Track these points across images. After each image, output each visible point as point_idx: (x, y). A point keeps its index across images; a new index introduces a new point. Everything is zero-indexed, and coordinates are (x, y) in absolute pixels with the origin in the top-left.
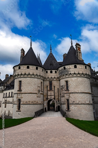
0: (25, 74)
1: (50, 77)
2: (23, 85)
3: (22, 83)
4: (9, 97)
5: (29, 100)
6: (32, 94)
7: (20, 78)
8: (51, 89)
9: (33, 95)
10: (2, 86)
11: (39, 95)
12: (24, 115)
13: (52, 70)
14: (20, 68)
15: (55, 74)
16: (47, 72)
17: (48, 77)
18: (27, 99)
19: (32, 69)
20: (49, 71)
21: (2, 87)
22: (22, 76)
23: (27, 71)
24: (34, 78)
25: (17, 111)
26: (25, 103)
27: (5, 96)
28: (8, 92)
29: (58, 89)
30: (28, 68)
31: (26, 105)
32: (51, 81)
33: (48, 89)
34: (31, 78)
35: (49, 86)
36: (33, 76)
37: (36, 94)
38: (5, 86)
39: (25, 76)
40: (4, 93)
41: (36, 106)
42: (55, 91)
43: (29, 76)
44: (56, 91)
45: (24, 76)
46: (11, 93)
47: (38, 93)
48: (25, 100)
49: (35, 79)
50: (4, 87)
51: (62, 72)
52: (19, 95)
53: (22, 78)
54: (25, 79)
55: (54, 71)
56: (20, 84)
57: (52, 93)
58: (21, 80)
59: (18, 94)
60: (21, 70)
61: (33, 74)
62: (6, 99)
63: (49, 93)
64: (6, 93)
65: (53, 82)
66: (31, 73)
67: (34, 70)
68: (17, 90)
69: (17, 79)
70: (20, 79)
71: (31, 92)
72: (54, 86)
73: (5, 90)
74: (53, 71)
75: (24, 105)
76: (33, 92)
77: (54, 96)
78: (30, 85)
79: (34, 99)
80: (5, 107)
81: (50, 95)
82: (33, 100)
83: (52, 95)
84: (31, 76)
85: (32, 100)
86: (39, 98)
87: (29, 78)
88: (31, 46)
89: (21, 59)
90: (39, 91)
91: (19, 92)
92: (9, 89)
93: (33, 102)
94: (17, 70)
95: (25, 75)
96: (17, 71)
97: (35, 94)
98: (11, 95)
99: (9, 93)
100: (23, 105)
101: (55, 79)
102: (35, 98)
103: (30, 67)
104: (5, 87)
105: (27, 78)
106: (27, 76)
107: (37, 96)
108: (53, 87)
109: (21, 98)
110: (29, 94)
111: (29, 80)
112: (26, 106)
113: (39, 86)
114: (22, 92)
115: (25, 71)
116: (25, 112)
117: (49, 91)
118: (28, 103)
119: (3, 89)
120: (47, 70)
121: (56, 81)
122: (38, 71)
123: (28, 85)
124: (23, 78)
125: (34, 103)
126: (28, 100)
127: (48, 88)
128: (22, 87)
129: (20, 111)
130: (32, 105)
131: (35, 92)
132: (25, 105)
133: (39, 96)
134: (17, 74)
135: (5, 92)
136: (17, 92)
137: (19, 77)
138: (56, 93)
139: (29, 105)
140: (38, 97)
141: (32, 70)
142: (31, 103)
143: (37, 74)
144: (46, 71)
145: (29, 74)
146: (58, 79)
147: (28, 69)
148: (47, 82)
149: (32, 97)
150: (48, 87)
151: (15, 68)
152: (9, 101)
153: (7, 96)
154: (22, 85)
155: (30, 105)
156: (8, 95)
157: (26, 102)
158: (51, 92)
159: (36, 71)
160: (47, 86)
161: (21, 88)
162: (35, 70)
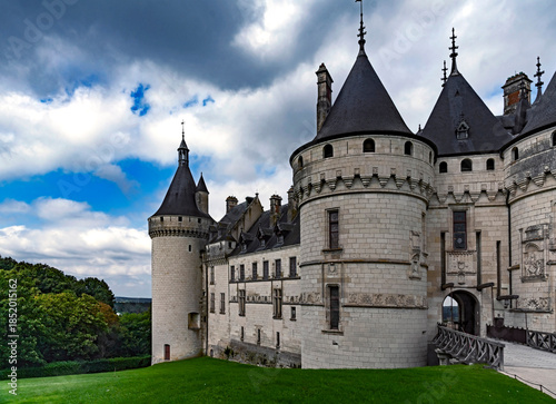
0: (357, 176)
1: (459, 190)
2: (346, 227)
3: (343, 218)
4: (255, 278)
5: (377, 292)
6: (389, 266)
7: (331, 199)
8: (460, 247)
9: (392, 272)
10: (221, 240)
11: (418, 272)
12: (357, 349)
13: (471, 158)
14: (328, 152)
15: (489, 176)
16: (444, 168)
17: (447, 190)
18: (370, 286)
19: (387, 151)
20: (454, 163)
21: (223, 243)
22: (341, 188)
23: (367, 164)
24: (395, 197)
25: (324, 332)
26: (359, 302)
27: (237, 274)
28: (247, 260)
29: (498, 243)
30: (369, 146)
31: (366, 310)
32: (460, 208)
33: (449, 244)
34: (381, 196)
35: (451, 230)
36: (391, 186)
37: (406, 267)
38: (234, 240)
39: (358, 186)
40: (231, 264)
41: (406, 314)
42: (483, 254)
43: (375, 186)
44: (488, 253)
45: (348, 187)
46: (260, 267)
47: (411, 262)
48: (358, 290)
49: (401, 197)
50: (230, 245)
51: (540, 157)
52: (332, 268)
53: (342, 198)
54: (354, 199)
55: (479, 162)
56: (331, 223)
57: (469, 263)
58: (335, 205)
59: (326, 266)
60: (336, 161)
61: (393, 176)
62: (241, 286)
63: (453, 262)
64: (242, 266)
65: (471, 211)
66: (384, 172)
67: (395, 159)
68: (321, 248)
69: (318, 202)
70: (331, 203)
71: (383, 257)
72: (478, 234)
73: (235, 253)
74: (474, 159)
75: (356, 309)
76: (392, 257)
77: (475, 278)
78: (378, 226)
79: (398, 287)
80: (242, 314)
81: (457, 270)
82: (395, 290)
83: (466, 270)
84: (383, 185)
85: (391, 292)
86: (415, 282)
87: (375, 196)
88: (362, 49)
89: (318, 113)
90: (417, 254)
91: (329, 258)
92: (251, 251)
93: (392, 299)
94: (316, 162)
95: (357, 183)
96: (315, 169)
97: (402, 267)
98: (260, 273)
99: (255, 265)
100: (350, 310)
101: (484, 200)
102: (399, 282)
103: (379, 141)
104: (234, 245)
105: (367, 196)
106: (367, 185)
107: (410, 273)
108: (472, 237)
109: (342, 280)
110: (378, 265)
111: (374, 206)
112: (365, 313)
113: (415, 230)
114: (346, 257)
115: (356, 165)
116: (361, 339)
117: (452, 253)
118: (373, 302)
119: (229, 251)
120: (445, 160)
121: (488, 209)
122: (414, 162)
123: (371, 225)
124: (346, 197)
125: (399, 302)
126: (372, 291)
127: (446, 239)
128: (341, 236)
129: (342, 333)
130: (390, 311)
131: (400, 258)
132: (360, 310)
133: (415, 274)
134: (316, 180)
135: (236, 262)
136: (321, 258)
137: (326, 190)
138: (487, 263)
139: (376, 311)
140: (412, 278)
141: (387, 158)
142: (384, 304)
143: (408, 178)
144: (440, 160)
145: (375, 176)
146: (501, 199)
147: (370, 154)
148: (443, 212)
149: (390, 277)
150: (449, 237)
151: (306, 155)
152: (256, 295)
153: (246, 276)
154: (343, 226)
155: (381, 310)
156: (248, 273)
157: (366, 298)
158: (460, 258)
159: (407, 159)
160: (443, 235)
161: (340, 242)
162: (399, 159)
